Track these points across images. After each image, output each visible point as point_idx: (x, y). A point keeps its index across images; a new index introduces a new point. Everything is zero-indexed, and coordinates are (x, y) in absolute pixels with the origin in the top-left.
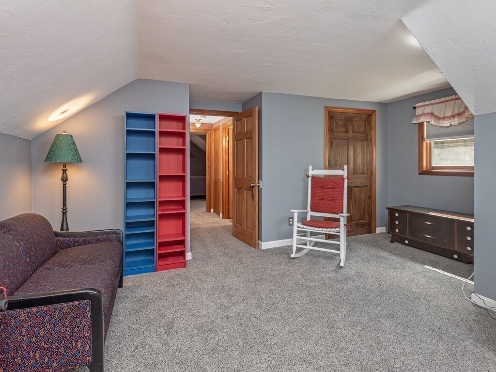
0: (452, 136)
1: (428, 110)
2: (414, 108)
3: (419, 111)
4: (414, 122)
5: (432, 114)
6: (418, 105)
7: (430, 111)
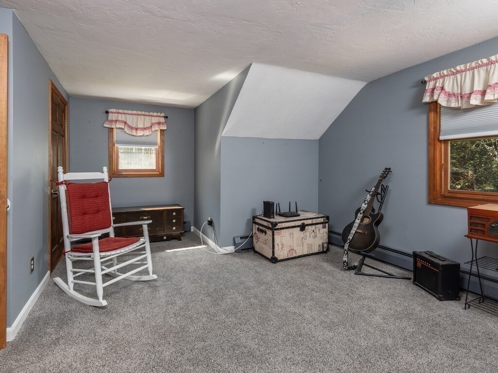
0: (138, 144)
1: (121, 117)
2: (107, 112)
3: (111, 117)
4: (106, 125)
5: (125, 123)
6: (112, 110)
7: (124, 119)
